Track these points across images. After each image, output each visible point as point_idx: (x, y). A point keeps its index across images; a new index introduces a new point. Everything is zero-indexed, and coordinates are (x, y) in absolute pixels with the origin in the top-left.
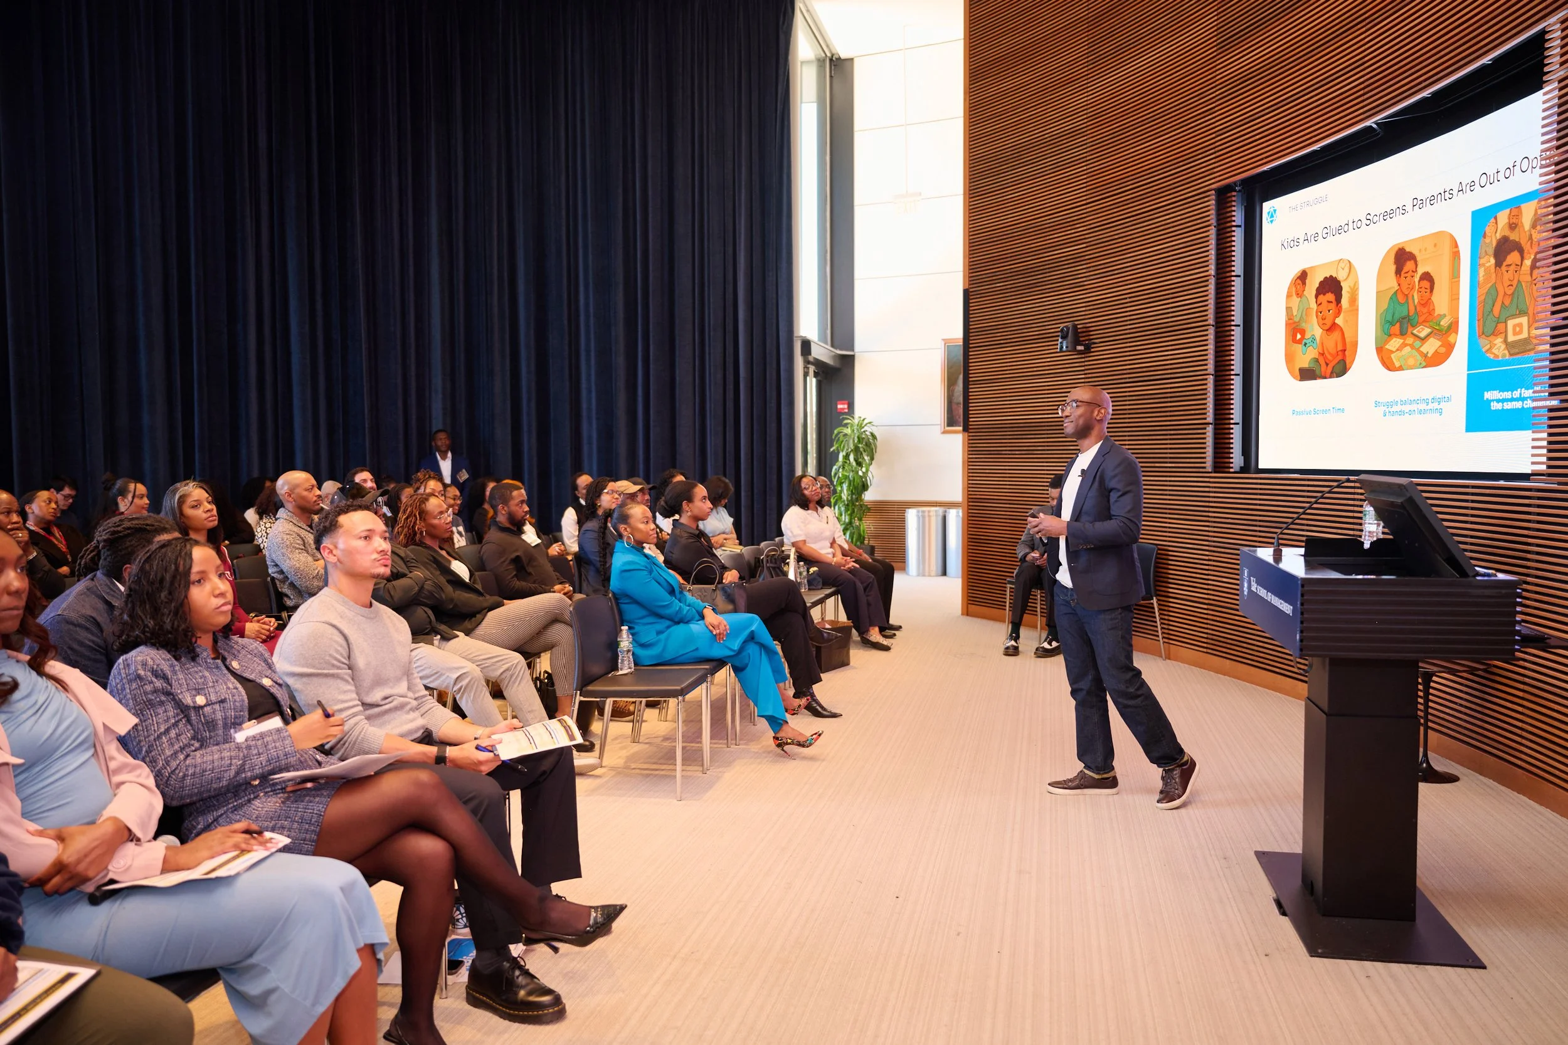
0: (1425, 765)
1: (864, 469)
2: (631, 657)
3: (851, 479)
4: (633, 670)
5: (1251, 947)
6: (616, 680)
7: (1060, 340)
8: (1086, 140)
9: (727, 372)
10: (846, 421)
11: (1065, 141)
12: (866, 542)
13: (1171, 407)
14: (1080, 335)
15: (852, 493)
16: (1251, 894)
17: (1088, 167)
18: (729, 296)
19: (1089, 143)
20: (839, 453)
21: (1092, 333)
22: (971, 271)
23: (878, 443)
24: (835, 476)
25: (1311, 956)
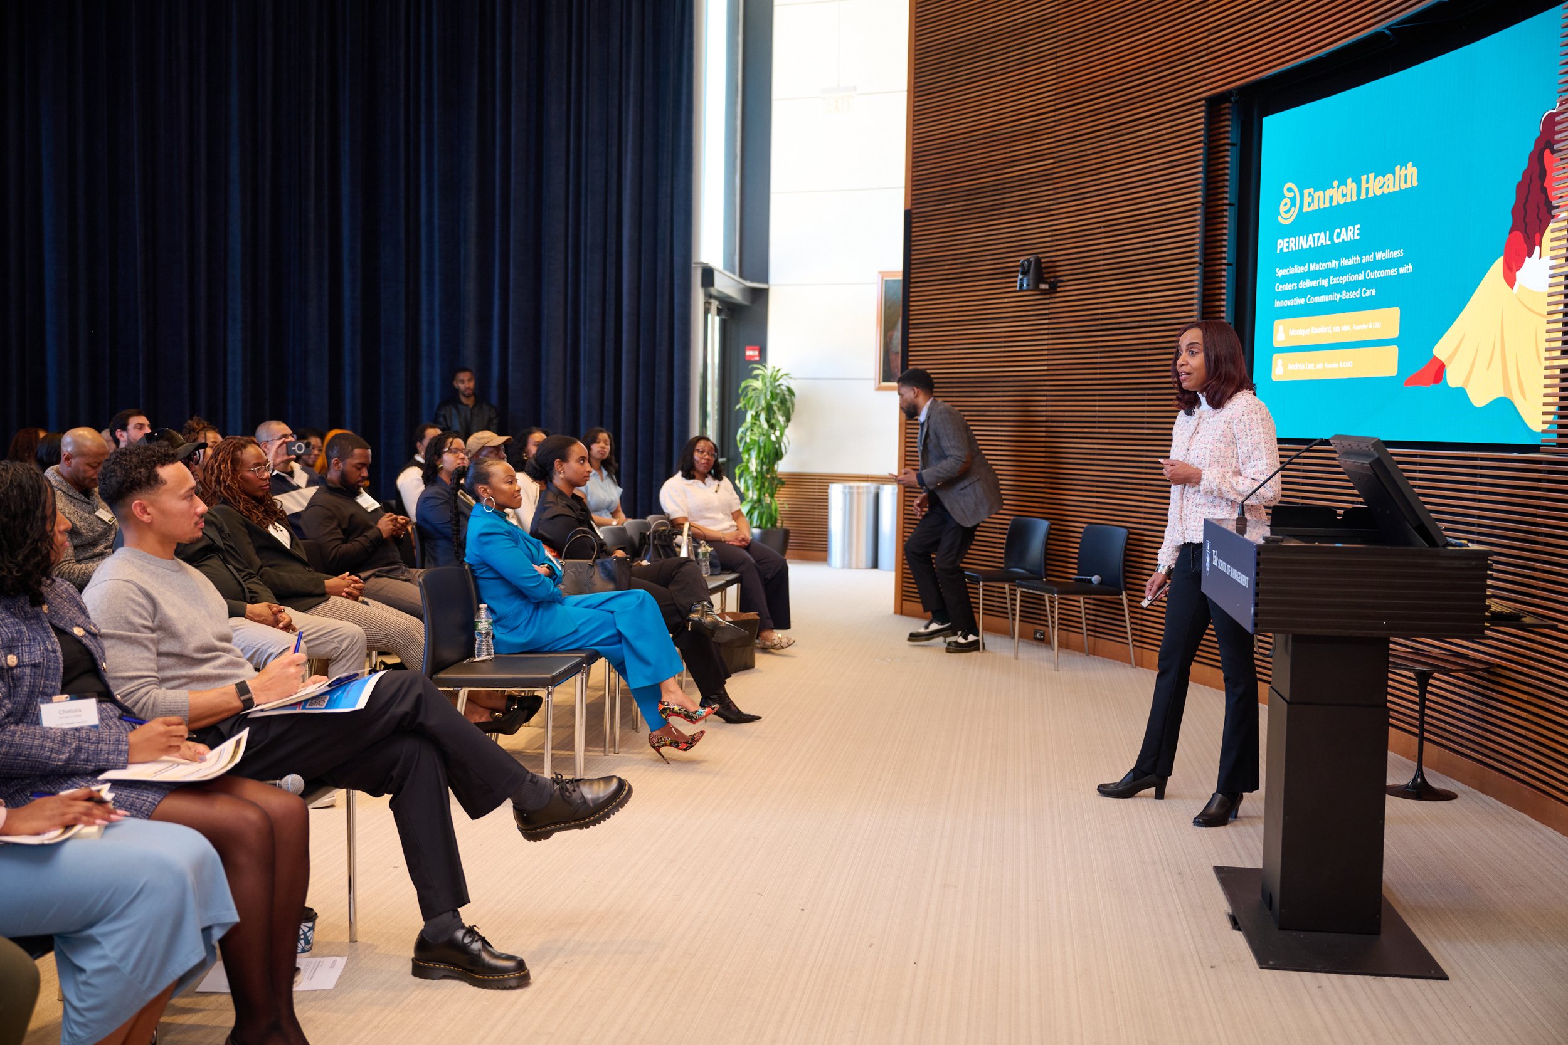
0: (1419, 780)
1: (778, 433)
2: (491, 641)
3: (762, 444)
4: (492, 656)
5: (1196, 958)
6: (473, 667)
7: (1020, 276)
8: (1057, 31)
9: (607, 305)
10: (756, 372)
11: (1031, 32)
12: (779, 525)
13: (1149, 361)
14: (1044, 271)
15: (762, 463)
16: (1204, 909)
17: (1059, 65)
18: (612, 209)
19: (1060, 35)
20: (746, 411)
21: (1058, 269)
22: (914, 188)
23: (796, 400)
24: (741, 441)
25: (1261, 968)
